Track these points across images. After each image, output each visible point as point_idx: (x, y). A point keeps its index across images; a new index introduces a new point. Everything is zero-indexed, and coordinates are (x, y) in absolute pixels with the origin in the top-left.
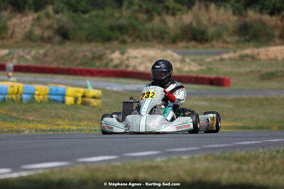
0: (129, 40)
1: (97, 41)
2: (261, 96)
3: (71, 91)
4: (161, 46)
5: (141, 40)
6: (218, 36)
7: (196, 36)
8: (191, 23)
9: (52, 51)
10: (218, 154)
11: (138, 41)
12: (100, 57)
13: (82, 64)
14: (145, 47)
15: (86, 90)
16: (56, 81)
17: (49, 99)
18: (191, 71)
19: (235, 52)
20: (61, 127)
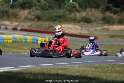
0: (63, 21)
1: (51, 21)
2: (109, 44)
3: (40, 39)
4: (74, 24)
5: (67, 21)
6: (95, 21)
7: (87, 21)
8: (85, 16)
9: (34, 24)
10: (89, 65)
11: (66, 21)
12: (52, 27)
13: (45, 29)
14: (68, 24)
15: (46, 39)
17: (32, 42)
18: (85, 33)
19: (101, 27)
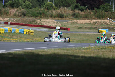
0: (42, 17)
1: (33, 17)
2: (78, 33)
3: (25, 30)
4: (51, 19)
5: (46, 17)
6: (67, 16)
7: (61, 16)
8: (60, 13)
9: (21, 19)
10: (62, 48)
11: (45, 17)
12: (34, 21)
13: (29, 23)
14: (47, 19)
15: (30, 30)
16: (21, 27)
17: (19, 32)
19: (71, 21)
20: (22, 40)
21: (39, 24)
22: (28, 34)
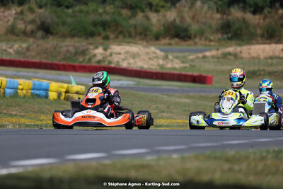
0: (112, 36)
1: (80, 37)
3: (54, 86)
4: (145, 43)
5: (124, 36)
6: (201, 33)
7: (179, 33)
8: (175, 20)
9: (35, 46)
10: (208, 153)
11: (121, 37)
12: (84, 53)
13: (64, 59)
14: (129, 43)
15: (70, 85)
16: (38, 75)
17: (32, 94)
18: (174, 68)
19: (218, 50)
20: (44, 122)
21: (102, 64)
22: (62, 98)
